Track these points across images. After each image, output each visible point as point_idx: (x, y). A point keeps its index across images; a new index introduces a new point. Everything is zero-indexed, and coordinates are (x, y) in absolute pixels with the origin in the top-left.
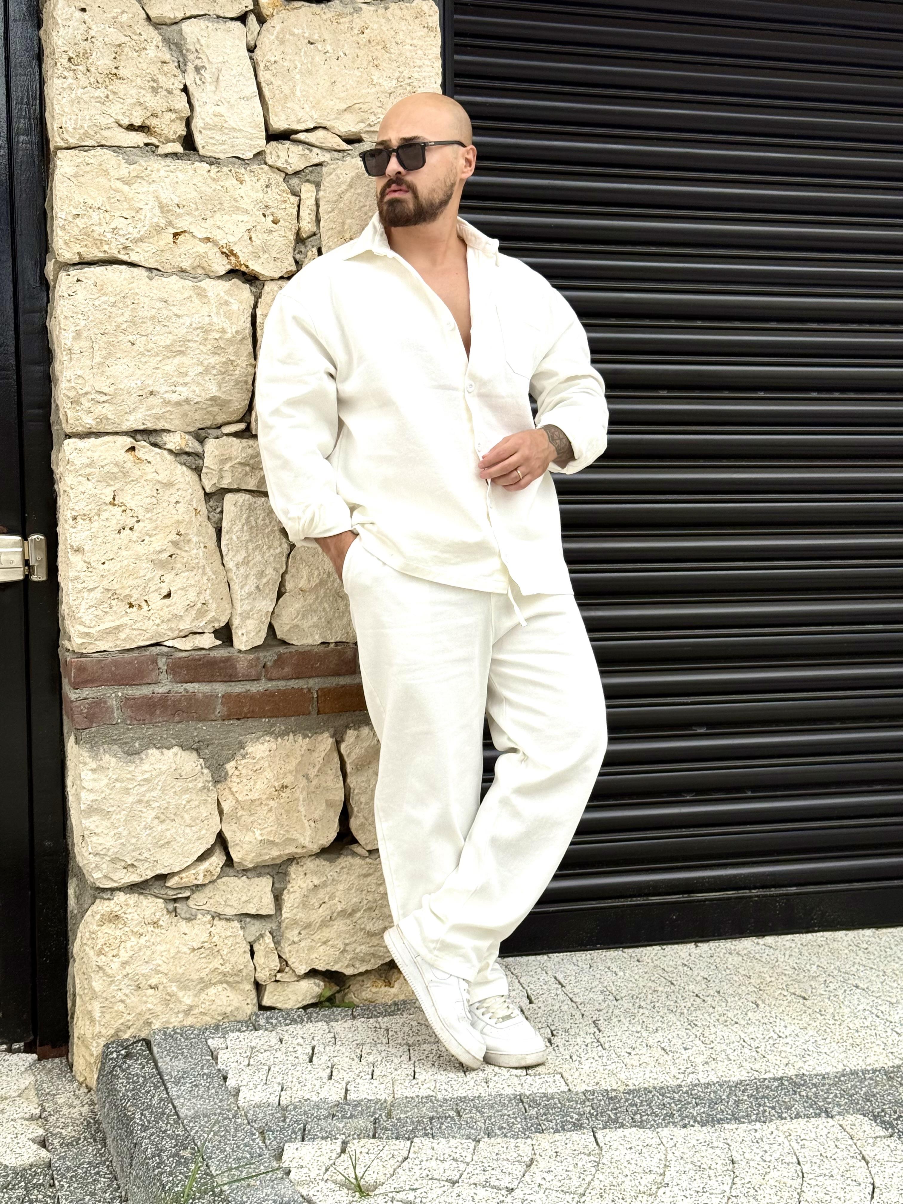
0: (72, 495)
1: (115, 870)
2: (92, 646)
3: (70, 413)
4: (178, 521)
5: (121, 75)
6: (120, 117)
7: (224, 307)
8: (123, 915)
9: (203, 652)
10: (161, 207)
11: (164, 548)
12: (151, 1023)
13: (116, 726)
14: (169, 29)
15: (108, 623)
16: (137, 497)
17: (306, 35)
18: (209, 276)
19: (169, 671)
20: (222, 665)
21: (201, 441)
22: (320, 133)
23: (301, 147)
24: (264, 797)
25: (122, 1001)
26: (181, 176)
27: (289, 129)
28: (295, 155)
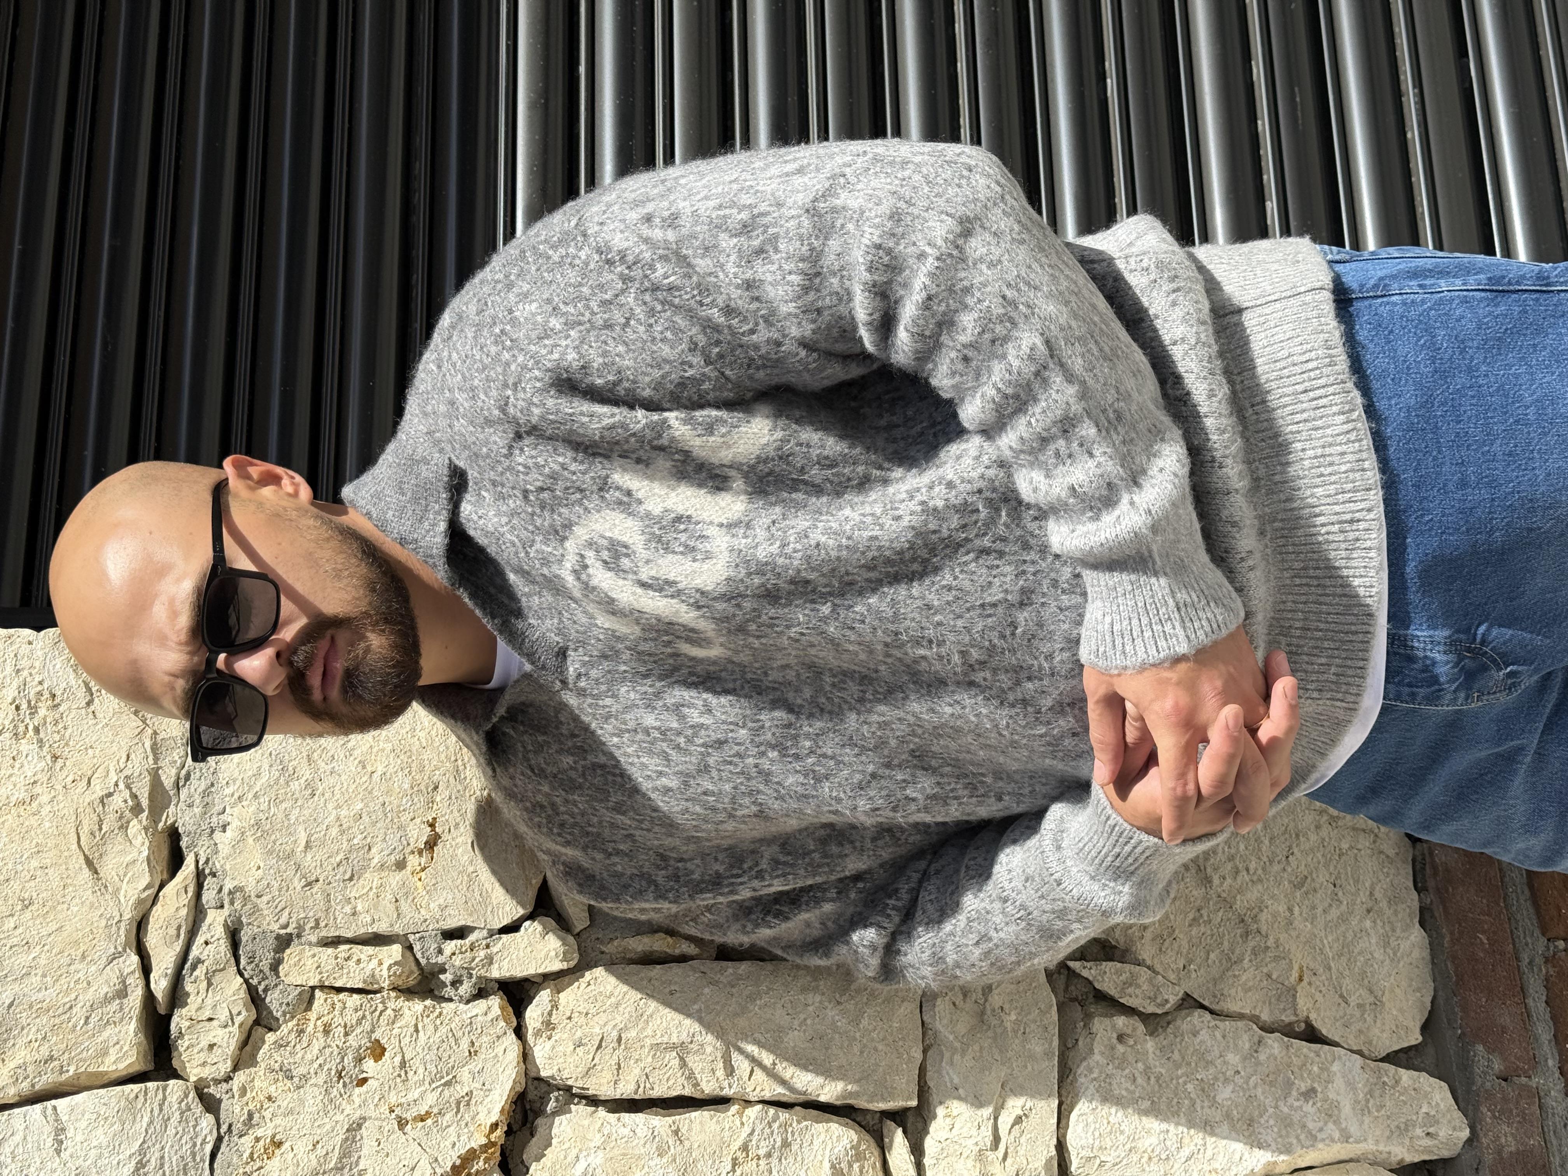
22: (152, 937)
23: (189, 987)
27: (139, 1020)
28: (209, 1001)
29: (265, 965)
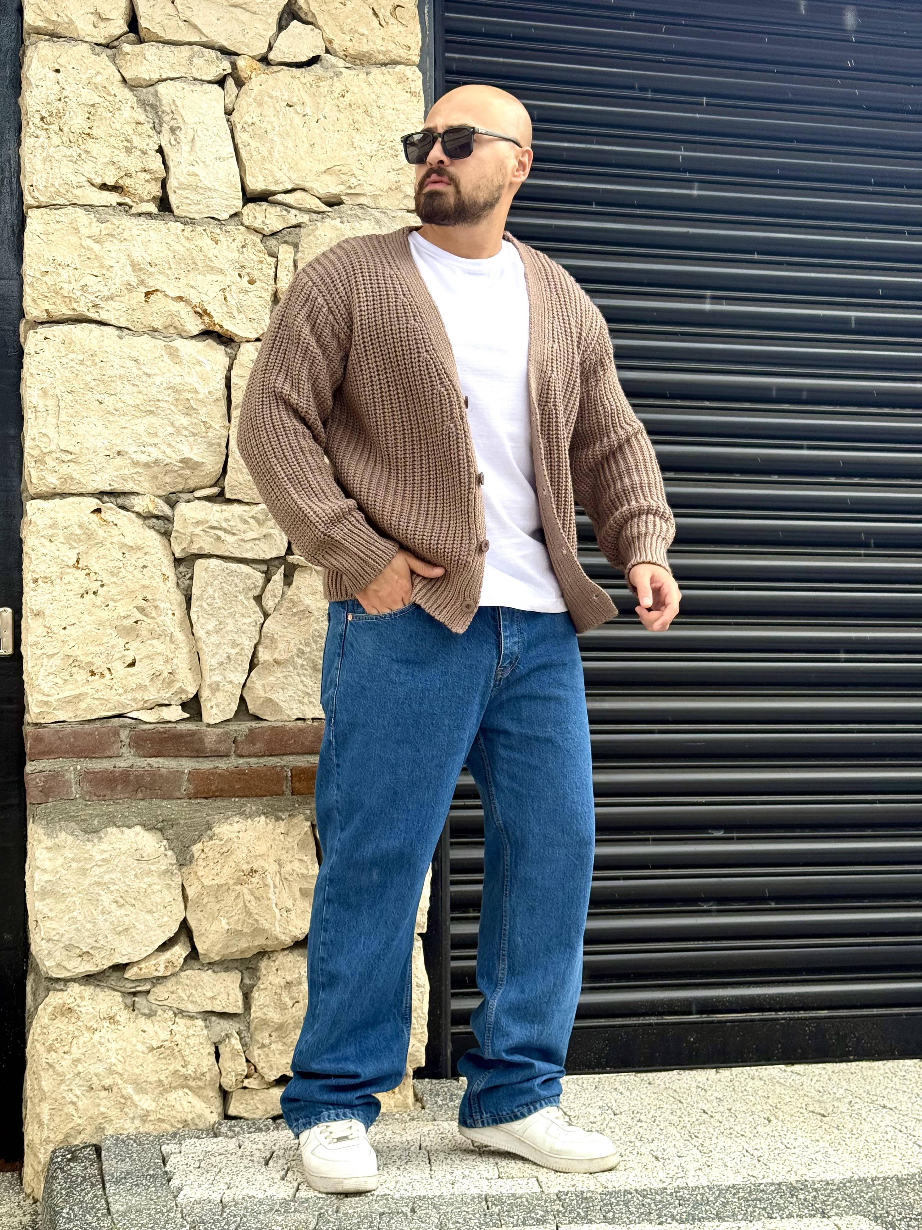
0: (33, 557)
1: (70, 958)
2: (50, 716)
3: (34, 474)
4: (144, 586)
5: (94, 135)
6: (93, 176)
7: (198, 368)
8: (76, 1008)
9: (170, 725)
10: (133, 265)
11: (129, 613)
12: (104, 1128)
13: (74, 802)
14: (144, 90)
15: (69, 692)
16: (101, 560)
17: (285, 98)
18: (182, 337)
19: (132, 744)
20: (188, 739)
21: (172, 505)
22: (298, 195)
23: (278, 208)
24: (231, 882)
25: (73, 1103)
26: (153, 235)
27: (266, 190)
28: (272, 216)
29: (287, 238)
